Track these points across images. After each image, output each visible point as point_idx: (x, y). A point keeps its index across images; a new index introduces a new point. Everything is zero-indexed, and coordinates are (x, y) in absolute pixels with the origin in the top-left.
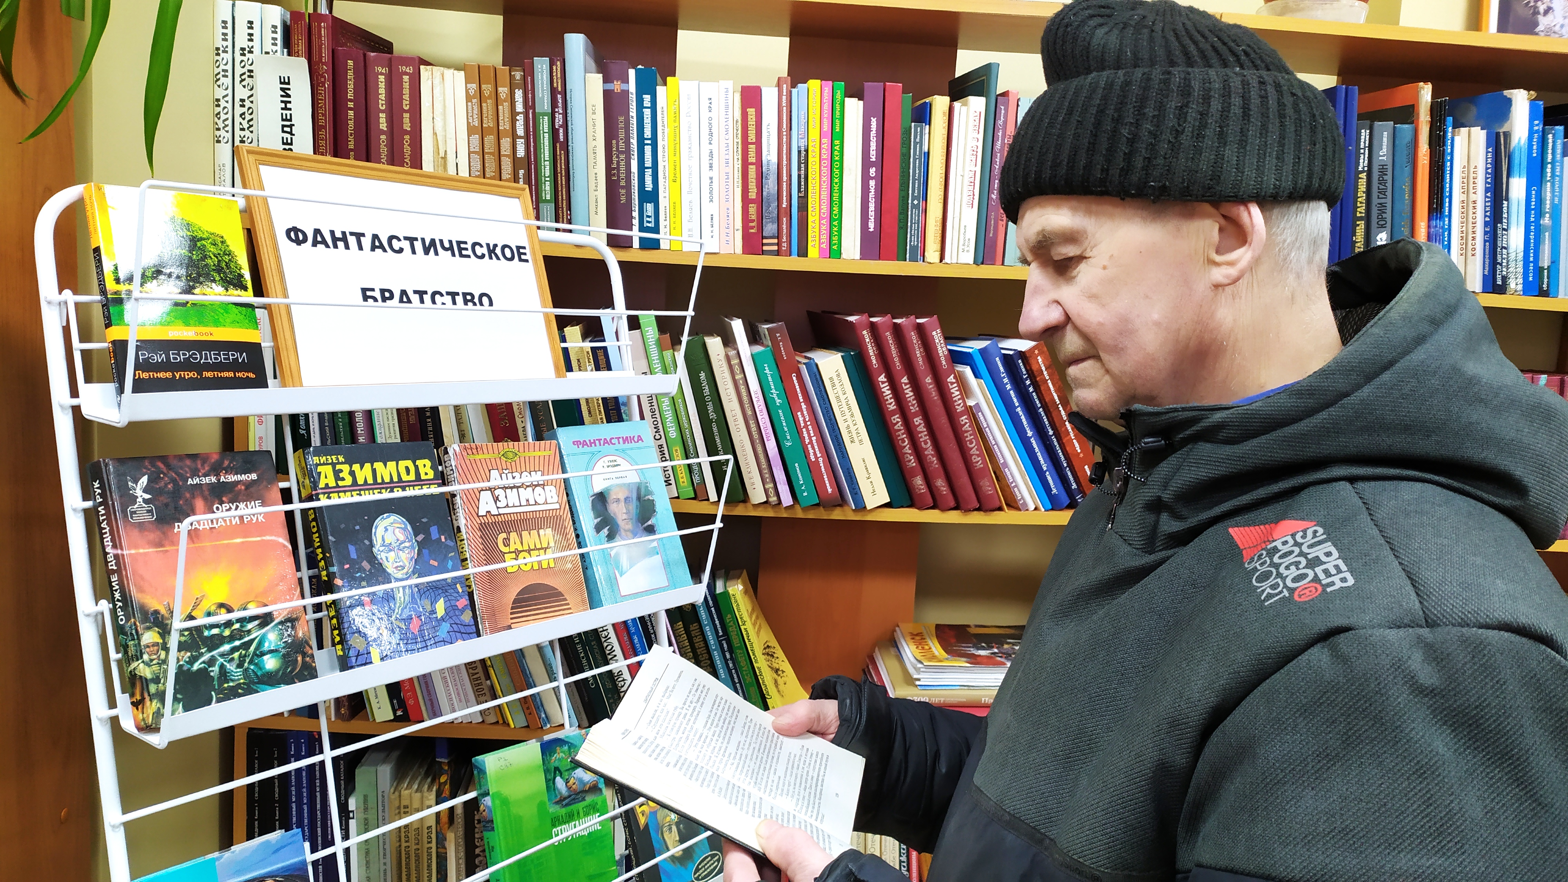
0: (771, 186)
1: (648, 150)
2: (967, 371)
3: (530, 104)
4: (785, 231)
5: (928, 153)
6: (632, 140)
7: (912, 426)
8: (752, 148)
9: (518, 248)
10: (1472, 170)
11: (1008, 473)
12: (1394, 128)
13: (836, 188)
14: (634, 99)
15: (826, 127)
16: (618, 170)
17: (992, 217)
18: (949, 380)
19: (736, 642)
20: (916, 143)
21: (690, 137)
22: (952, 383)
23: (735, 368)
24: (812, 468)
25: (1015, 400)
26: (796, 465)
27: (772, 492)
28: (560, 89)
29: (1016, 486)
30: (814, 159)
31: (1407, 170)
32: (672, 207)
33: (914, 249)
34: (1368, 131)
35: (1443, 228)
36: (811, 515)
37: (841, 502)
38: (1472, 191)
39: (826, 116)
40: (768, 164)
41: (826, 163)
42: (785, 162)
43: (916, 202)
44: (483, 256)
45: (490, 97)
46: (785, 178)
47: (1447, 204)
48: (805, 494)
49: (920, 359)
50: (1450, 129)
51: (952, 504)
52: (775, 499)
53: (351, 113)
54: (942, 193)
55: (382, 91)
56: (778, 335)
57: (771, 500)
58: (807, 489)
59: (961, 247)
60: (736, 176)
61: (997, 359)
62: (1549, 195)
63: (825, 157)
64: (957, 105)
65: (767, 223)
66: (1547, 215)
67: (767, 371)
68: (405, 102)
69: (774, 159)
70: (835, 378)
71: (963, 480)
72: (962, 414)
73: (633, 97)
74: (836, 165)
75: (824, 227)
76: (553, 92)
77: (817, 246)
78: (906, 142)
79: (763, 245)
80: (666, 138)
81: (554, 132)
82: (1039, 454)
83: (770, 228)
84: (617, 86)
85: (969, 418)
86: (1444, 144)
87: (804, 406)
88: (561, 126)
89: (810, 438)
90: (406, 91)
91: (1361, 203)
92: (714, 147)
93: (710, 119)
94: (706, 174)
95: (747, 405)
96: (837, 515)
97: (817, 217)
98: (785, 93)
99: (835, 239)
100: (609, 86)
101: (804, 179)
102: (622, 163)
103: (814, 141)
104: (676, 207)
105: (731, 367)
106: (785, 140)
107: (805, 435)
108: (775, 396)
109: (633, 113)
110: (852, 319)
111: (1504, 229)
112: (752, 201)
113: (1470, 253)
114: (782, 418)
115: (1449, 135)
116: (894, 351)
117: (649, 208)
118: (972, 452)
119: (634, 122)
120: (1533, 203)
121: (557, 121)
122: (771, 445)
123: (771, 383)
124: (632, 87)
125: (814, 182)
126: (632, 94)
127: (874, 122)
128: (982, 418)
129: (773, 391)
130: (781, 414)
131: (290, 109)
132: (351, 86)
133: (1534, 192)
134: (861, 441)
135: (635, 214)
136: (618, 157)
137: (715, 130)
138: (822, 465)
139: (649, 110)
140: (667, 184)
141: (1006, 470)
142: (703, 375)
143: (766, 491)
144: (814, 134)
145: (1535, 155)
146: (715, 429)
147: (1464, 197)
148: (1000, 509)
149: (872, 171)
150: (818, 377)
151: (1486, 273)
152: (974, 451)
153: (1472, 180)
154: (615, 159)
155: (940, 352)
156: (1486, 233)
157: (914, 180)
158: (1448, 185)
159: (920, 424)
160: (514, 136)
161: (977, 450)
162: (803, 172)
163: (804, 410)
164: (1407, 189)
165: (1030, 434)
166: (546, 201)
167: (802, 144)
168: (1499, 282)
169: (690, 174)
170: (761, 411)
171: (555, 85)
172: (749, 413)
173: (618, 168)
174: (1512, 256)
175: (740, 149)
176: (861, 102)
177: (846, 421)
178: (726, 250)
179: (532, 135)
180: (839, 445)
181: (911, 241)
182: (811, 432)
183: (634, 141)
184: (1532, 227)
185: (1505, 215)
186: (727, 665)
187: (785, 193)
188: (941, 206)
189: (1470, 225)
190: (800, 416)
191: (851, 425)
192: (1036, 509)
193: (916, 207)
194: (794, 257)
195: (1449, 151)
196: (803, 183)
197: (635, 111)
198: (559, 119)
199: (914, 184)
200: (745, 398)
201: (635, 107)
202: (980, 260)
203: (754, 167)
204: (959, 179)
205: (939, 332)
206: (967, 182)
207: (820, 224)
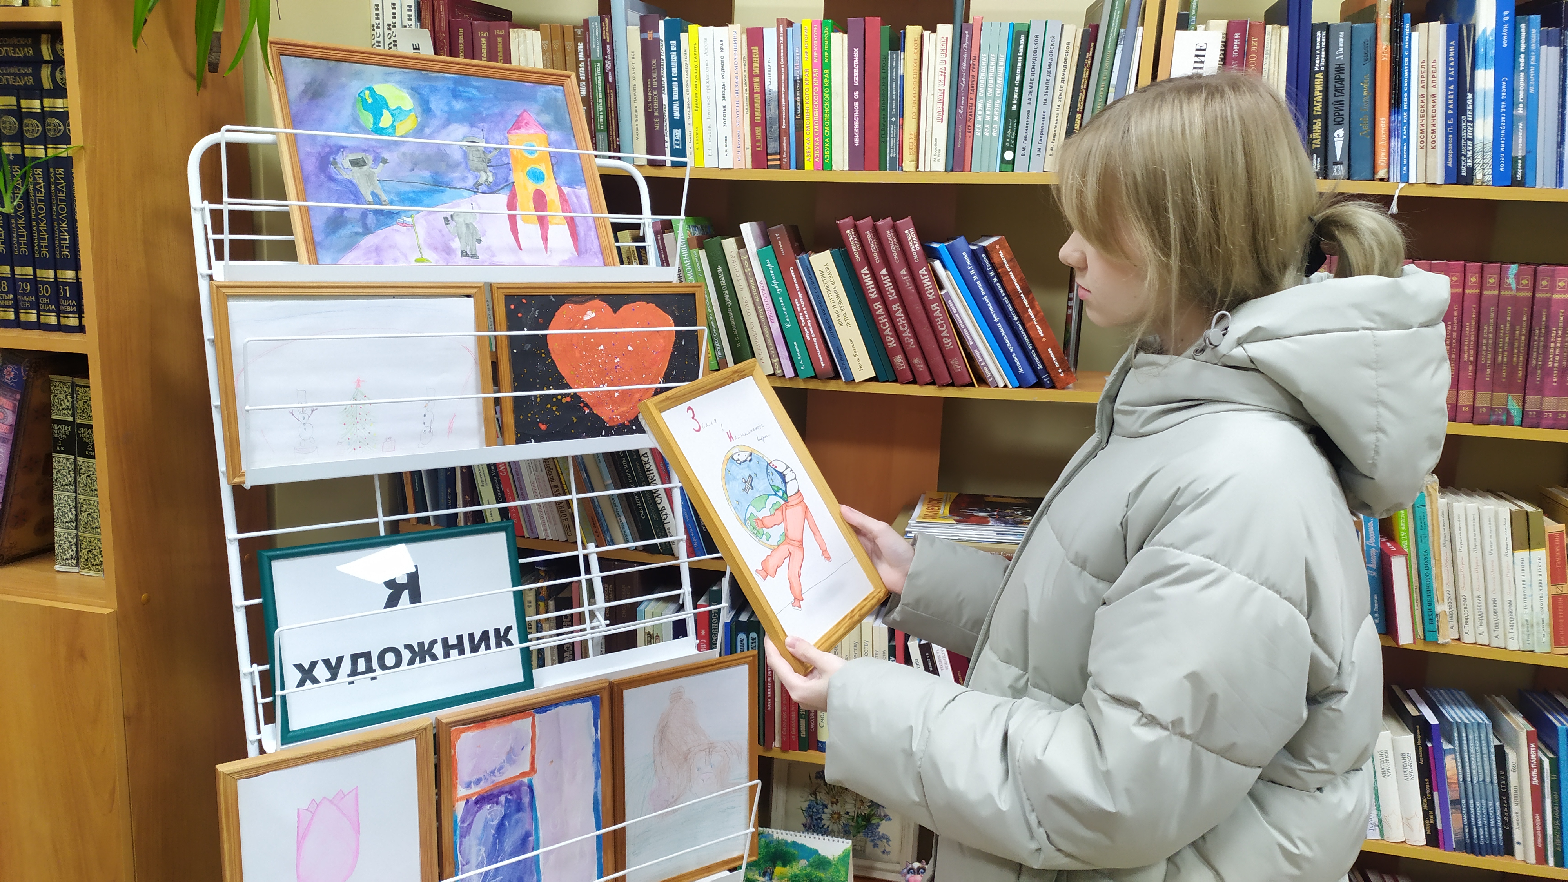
0: (772, 110)
1: (675, 86)
2: (937, 264)
3: (587, 55)
4: (785, 148)
5: (904, 76)
6: (663, 79)
7: (891, 312)
8: (757, 80)
10: (1431, 64)
11: (978, 354)
12: (1351, 27)
13: (827, 110)
14: (664, 45)
15: (817, 59)
17: (960, 129)
18: (920, 272)
20: (892, 68)
21: (707, 73)
22: (924, 275)
23: (745, 263)
24: (807, 346)
25: (982, 290)
26: (795, 343)
27: (777, 366)
28: (608, 41)
29: (986, 365)
30: (807, 86)
31: (1367, 68)
32: (695, 132)
33: (893, 159)
34: (1324, 33)
35: (1401, 122)
36: (812, 386)
37: (837, 376)
38: (1431, 85)
39: (816, 49)
40: (770, 93)
41: (818, 89)
42: (783, 90)
43: (893, 119)
45: (558, 50)
46: (784, 104)
47: (1406, 99)
48: (803, 368)
49: (895, 255)
50: (1408, 25)
51: (928, 379)
52: (780, 371)
54: (916, 111)
55: (484, 50)
56: (777, 235)
57: (776, 372)
58: (804, 364)
59: (933, 157)
60: (745, 104)
61: (964, 253)
62: (1522, 85)
63: (816, 84)
64: (927, 33)
65: (771, 142)
66: (1521, 106)
67: (769, 265)
68: (499, 58)
69: (775, 89)
70: (825, 271)
71: (937, 359)
72: (933, 301)
73: (663, 43)
74: (826, 90)
75: (817, 144)
76: (603, 43)
77: (812, 159)
78: (884, 68)
79: (768, 160)
80: (689, 75)
81: (605, 75)
82: (1005, 337)
83: (773, 146)
84: (650, 35)
85: (941, 305)
86: (1402, 42)
87: (800, 294)
88: (610, 70)
89: (806, 321)
90: (500, 49)
91: (1318, 102)
92: (727, 81)
93: (722, 57)
94: (721, 103)
95: (755, 294)
96: (833, 386)
97: (811, 136)
98: (782, 32)
99: (827, 153)
100: (645, 36)
101: (800, 105)
102: (656, 98)
103: (807, 71)
104: (700, 131)
105: (742, 262)
106: (783, 71)
107: (802, 318)
108: (776, 286)
109: (663, 56)
110: (840, 222)
111: (1468, 121)
112: (758, 124)
113: (1430, 145)
114: (782, 304)
115: (1407, 31)
116: (873, 247)
117: (678, 133)
118: (942, 335)
119: (664, 63)
120: (1504, 94)
121: (606, 66)
122: (775, 326)
123: (773, 275)
124: (662, 35)
125: (807, 105)
126: (662, 41)
127: (856, 51)
128: (951, 305)
129: (775, 282)
130: (781, 301)
133: (1504, 83)
134: (848, 324)
135: (667, 139)
136: (652, 93)
137: (726, 67)
138: (816, 344)
139: (675, 53)
140: (691, 113)
141: (976, 351)
142: (720, 269)
143: (772, 364)
144: (807, 65)
145: (1505, 46)
146: (731, 313)
147: (1423, 91)
148: (972, 385)
149: (856, 94)
150: (810, 269)
151: (1450, 164)
152: (945, 334)
153: (1431, 75)
154: (650, 94)
155: (912, 248)
156: (1447, 125)
157: (892, 100)
158: (1406, 81)
159: (898, 310)
160: (579, 80)
161: (947, 333)
162: (798, 98)
163: (801, 298)
164: (1366, 87)
165: (996, 319)
166: (601, 131)
167: (797, 74)
168: (1464, 173)
169: (709, 104)
170: (766, 298)
171: (604, 37)
172: (757, 299)
173: (652, 102)
174: (1478, 147)
175: (747, 81)
176: (846, 36)
177: (834, 307)
178: (739, 165)
179: (590, 79)
180: (830, 326)
181: (890, 153)
182: (807, 316)
183: (665, 79)
184: (1503, 118)
185: (1470, 107)
188: (915, 121)
189: (1430, 119)
190: (797, 303)
191: (840, 311)
192: (1006, 386)
193: (895, 123)
194: (793, 170)
195: (1407, 46)
196: (799, 107)
197: (664, 54)
198: (608, 64)
199: (891, 104)
200: (753, 288)
201: (664, 51)
202: (950, 168)
203: (758, 95)
204: (930, 97)
205: (911, 230)
206: (936, 100)
207: (814, 141)
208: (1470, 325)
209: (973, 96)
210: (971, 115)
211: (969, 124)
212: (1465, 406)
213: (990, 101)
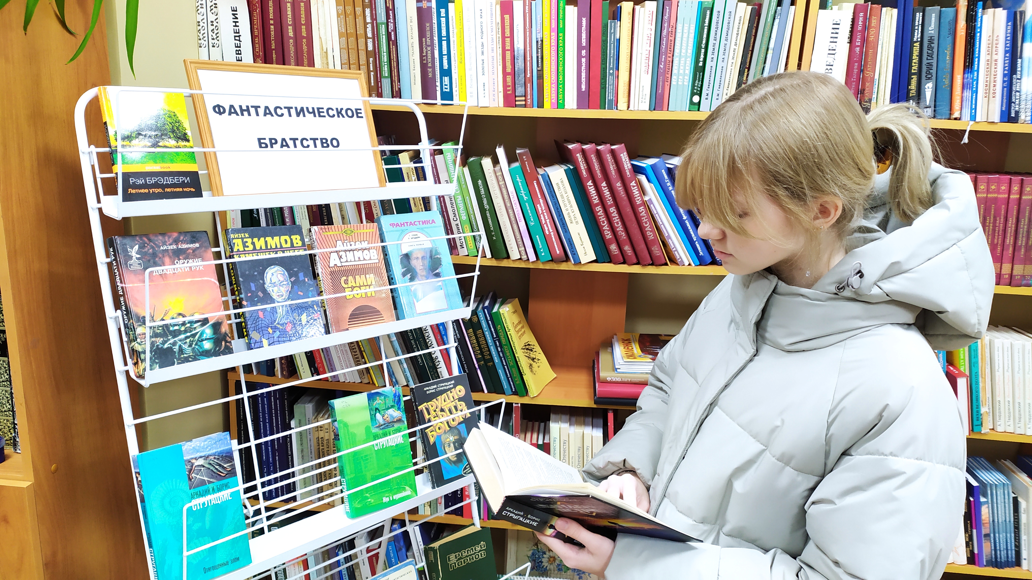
0: (520, 64)
1: (444, 43)
2: (643, 178)
3: (374, 18)
4: (529, 92)
5: (619, 39)
6: (434, 38)
7: (608, 213)
8: (508, 40)
9: (356, 110)
10: (995, 38)
11: (671, 243)
12: (940, 11)
13: (561, 64)
14: (435, 12)
15: (554, 26)
16: (427, 57)
17: (661, 80)
18: (631, 184)
19: (503, 341)
20: (611, 34)
21: (470, 35)
22: (634, 186)
23: (500, 178)
24: (546, 238)
26: (537, 236)
27: (523, 253)
28: (391, 8)
29: (676, 250)
30: (546, 46)
31: (950, 39)
32: (460, 79)
33: (610, 101)
34: (921, 14)
35: (972, 78)
36: (548, 267)
37: (567, 259)
38: (995, 53)
39: (553, 18)
40: (518, 51)
41: (554, 48)
42: (528, 49)
43: (611, 71)
44: (334, 116)
45: (350, 14)
46: (528, 59)
47: (976, 63)
48: (543, 254)
49: (613, 171)
50: (980, 10)
51: (635, 261)
52: (525, 256)
53: (272, 27)
54: (629, 65)
55: (289, 12)
56: (524, 157)
57: (522, 257)
58: (544, 252)
59: (640, 100)
60: (498, 59)
61: (663, 171)
63: (553, 44)
64: (637, 7)
65: (518, 87)
67: (518, 180)
68: (302, 19)
69: (522, 47)
70: (560, 184)
71: (641, 246)
72: (640, 205)
73: (434, 11)
74: (561, 49)
75: (553, 89)
76: (387, 9)
77: (549, 101)
78: (605, 33)
79: (516, 101)
80: (455, 35)
81: (389, 35)
82: (691, 230)
83: (520, 90)
84: (425, 4)
85: (645, 208)
86: (976, 20)
87: (541, 201)
88: (392, 31)
89: (545, 220)
90: (303, 12)
91: (915, 63)
92: (485, 40)
93: (481, 23)
94: (480, 57)
95: (507, 200)
96: (564, 267)
97: (549, 83)
98: (527, 4)
99: (561, 96)
100: (420, 5)
101: (541, 59)
102: (429, 52)
103: (546, 34)
104: (463, 78)
105: (497, 177)
106: (528, 34)
107: (542, 218)
108: (523, 195)
109: (435, 21)
110: (570, 147)
111: (1018, 79)
112: (509, 74)
113: (991, 95)
114: (528, 208)
115: (980, 15)
116: (596, 167)
118: (646, 229)
119: (435, 26)
121: (390, 27)
122: (522, 224)
123: (521, 187)
124: (434, 4)
125: (547, 60)
126: (434, 9)
127: (584, 21)
128: (653, 208)
129: (522, 192)
130: (527, 206)
131: (238, 26)
132: (271, 10)
134: (577, 222)
135: (438, 84)
136: (426, 49)
137: (485, 30)
138: (553, 236)
139: (444, 19)
140: (456, 65)
141: (670, 240)
142: (480, 182)
143: (520, 252)
144: (547, 30)
146: (488, 215)
147: (989, 57)
148: (666, 264)
149: (584, 52)
150: (549, 182)
151: (1004, 109)
152: (648, 229)
153: (994, 46)
154: (425, 50)
155: (626, 166)
156: (1004, 82)
157: (610, 57)
158: (977, 49)
159: (614, 212)
160: (366, 38)
161: (650, 228)
162: (539, 55)
163: (542, 203)
164: (948, 52)
165: (685, 218)
166: (386, 77)
167: (539, 36)
168: (1013, 115)
169: (470, 58)
171: (388, 5)
172: (508, 205)
173: (426, 56)
174: (1023, 97)
175: (500, 41)
176: (576, 8)
177: (567, 210)
178: (494, 104)
179: (376, 37)
180: (563, 224)
181: (608, 96)
182: (546, 217)
183: (436, 39)
185: (1019, 69)
186: (499, 355)
187: (528, 68)
188: (628, 73)
189: (993, 77)
190: (539, 207)
191: (571, 213)
192: (689, 265)
193: (612, 74)
194: (535, 108)
195: (979, 25)
196: (540, 62)
197: (436, 19)
198: (391, 26)
199: (610, 60)
200: (506, 196)
201: (436, 17)
202: (653, 108)
203: (509, 52)
204: (639, 55)
205: (625, 153)
206: (644, 57)
207: (551, 87)
208: (1013, 219)
209: (671, 55)
210: (669, 69)
211: (667, 76)
212: (1006, 274)
213: (683, 59)
